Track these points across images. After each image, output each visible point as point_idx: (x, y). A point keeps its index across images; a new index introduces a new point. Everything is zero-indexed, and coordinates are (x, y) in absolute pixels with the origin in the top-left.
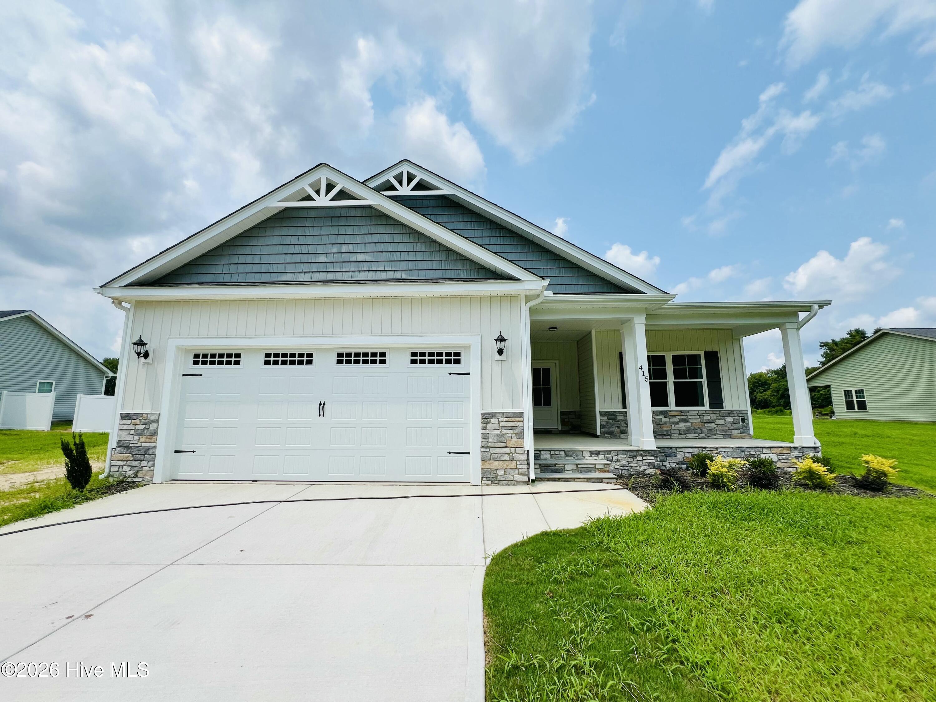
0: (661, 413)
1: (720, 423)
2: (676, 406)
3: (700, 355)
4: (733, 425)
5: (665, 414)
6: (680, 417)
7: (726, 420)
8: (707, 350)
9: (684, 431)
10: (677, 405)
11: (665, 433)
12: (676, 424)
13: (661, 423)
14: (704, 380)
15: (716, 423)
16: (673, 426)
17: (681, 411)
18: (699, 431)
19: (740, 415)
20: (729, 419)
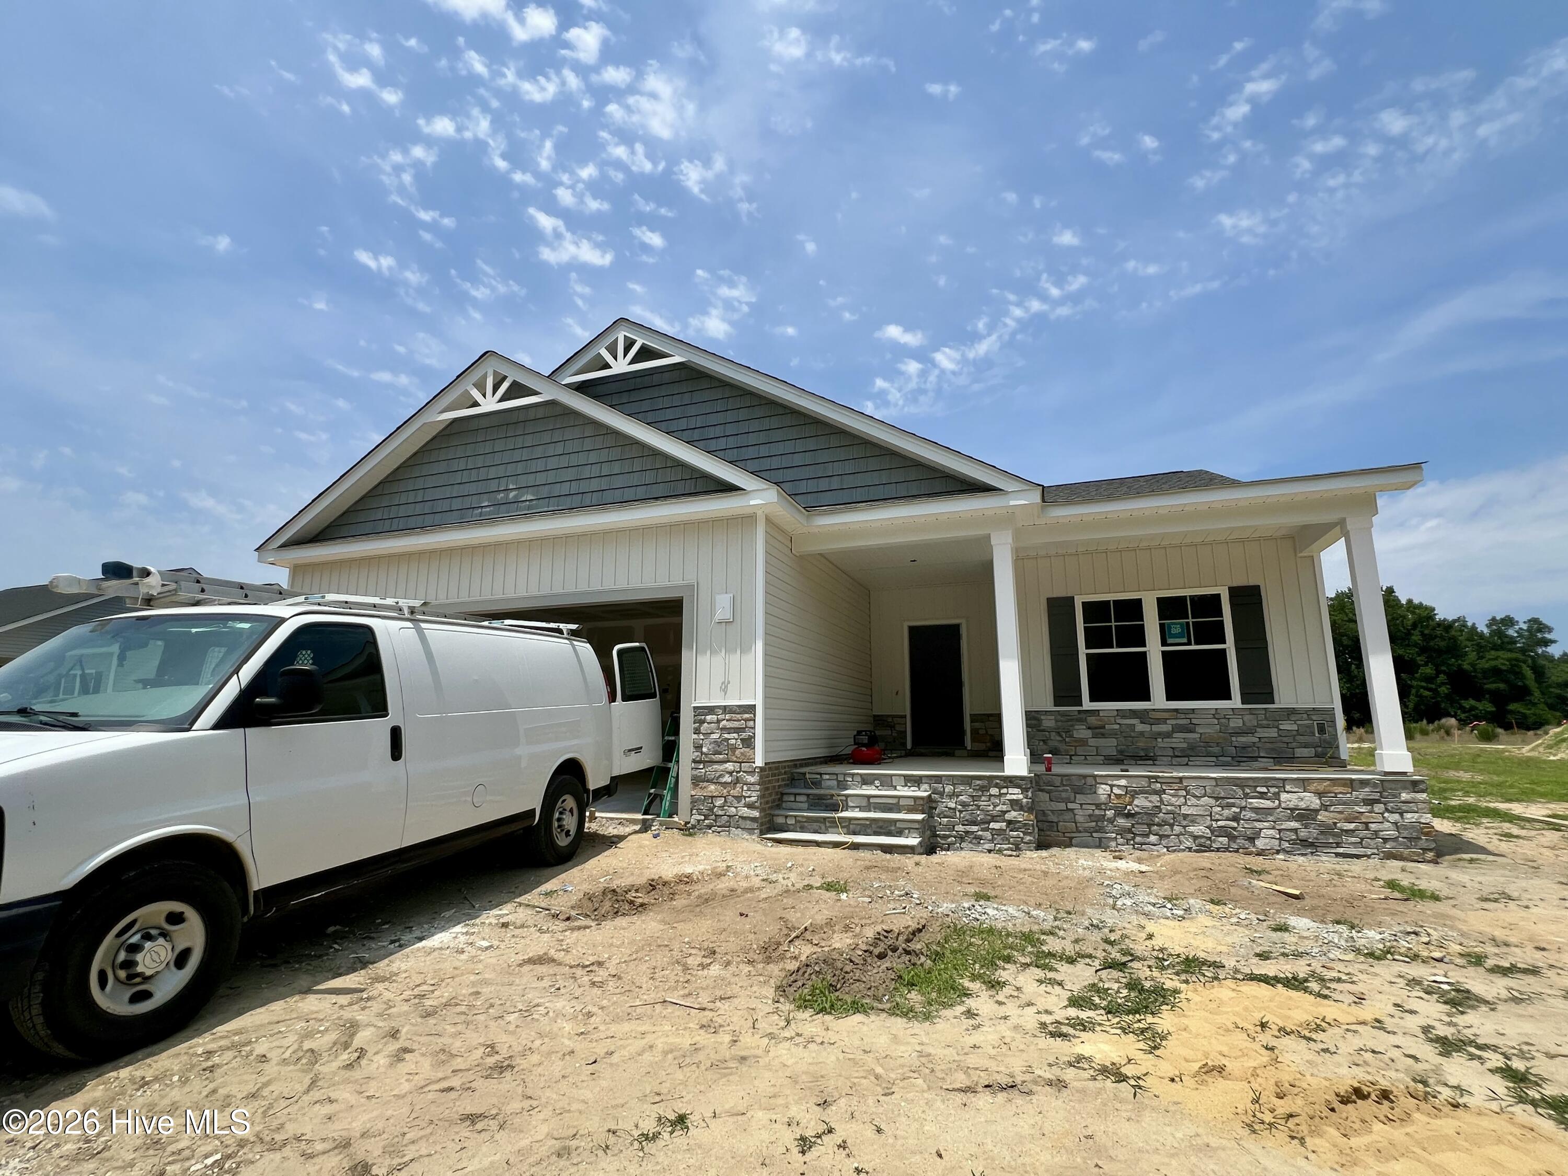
0: (1134, 713)
1: (1266, 735)
2: (1167, 700)
3: (1218, 597)
4: (1298, 738)
5: (1142, 716)
6: (1174, 722)
7: (1281, 727)
8: (1235, 585)
9: (1183, 750)
10: (1169, 698)
11: (1142, 754)
12: (1168, 735)
13: (1133, 734)
14: (1230, 645)
15: (1256, 735)
16: (1160, 740)
17: (1176, 710)
18: (1216, 750)
19: (1314, 718)
20: (1286, 726)
